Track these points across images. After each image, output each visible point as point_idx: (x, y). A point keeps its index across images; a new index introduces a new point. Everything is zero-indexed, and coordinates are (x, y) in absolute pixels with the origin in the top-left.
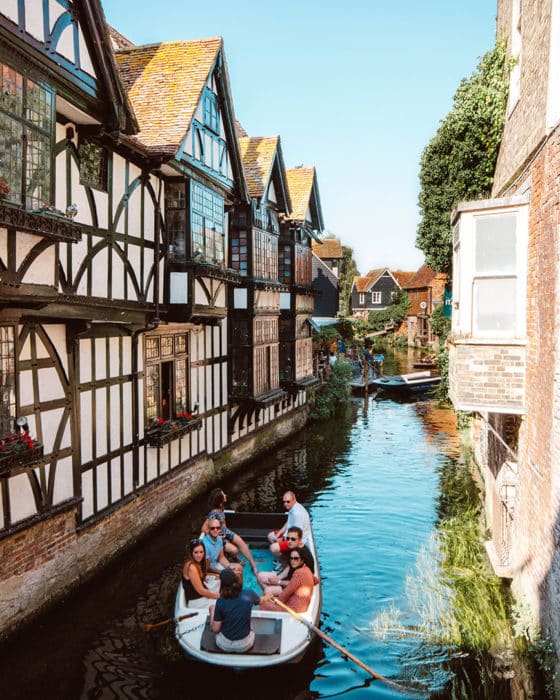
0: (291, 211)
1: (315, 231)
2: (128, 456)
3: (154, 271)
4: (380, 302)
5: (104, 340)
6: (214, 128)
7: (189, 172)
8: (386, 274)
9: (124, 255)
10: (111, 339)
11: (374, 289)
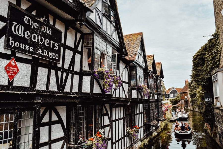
0: (157, 73)
1: (162, 78)
2: (123, 140)
3: (129, 90)
4: (173, 96)
5: (117, 108)
6: (141, 53)
7: (136, 64)
8: (174, 89)
9: (122, 86)
10: (119, 108)
11: (170, 93)
